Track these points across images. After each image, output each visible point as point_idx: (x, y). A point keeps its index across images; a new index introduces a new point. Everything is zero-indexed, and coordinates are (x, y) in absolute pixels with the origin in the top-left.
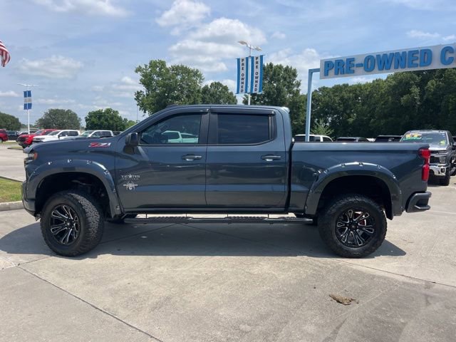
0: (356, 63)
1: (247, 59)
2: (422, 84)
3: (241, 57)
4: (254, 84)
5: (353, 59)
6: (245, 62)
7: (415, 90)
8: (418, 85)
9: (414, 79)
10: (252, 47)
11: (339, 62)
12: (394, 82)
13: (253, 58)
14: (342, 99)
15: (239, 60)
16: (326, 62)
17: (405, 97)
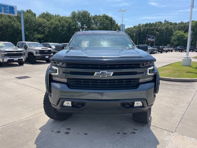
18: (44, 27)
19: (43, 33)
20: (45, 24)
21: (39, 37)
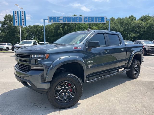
0: (60, 19)
1: (18, 12)
2: (63, 27)
3: (15, 11)
4: (22, 22)
5: (59, 17)
6: (17, 13)
7: (61, 29)
8: (62, 27)
9: (60, 26)
10: (20, 7)
11: (54, 18)
12: (55, 26)
13: (20, 12)
14: (37, 30)
15: (14, 12)
16: (50, 17)
17: (59, 31)
18: (141, 27)
19: (139, 32)
20: (141, 25)
21: (134, 36)
